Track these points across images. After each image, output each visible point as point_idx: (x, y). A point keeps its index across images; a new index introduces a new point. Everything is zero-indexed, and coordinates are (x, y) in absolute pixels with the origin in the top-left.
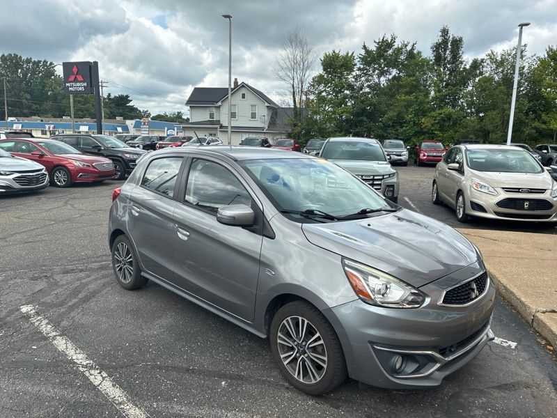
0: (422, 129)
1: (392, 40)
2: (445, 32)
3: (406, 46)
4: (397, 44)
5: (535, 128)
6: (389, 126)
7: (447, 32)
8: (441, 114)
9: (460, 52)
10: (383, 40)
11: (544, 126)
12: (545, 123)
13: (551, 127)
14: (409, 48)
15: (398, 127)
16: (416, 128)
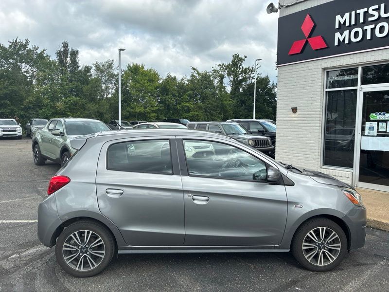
0: (57, 111)
1: (26, 43)
2: (66, 45)
3: (37, 49)
4: (30, 47)
5: (128, 112)
6: (30, 108)
7: (67, 45)
8: (70, 101)
9: (78, 60)
10: (16, 41)
11: (132, 110)
12: (132, 108)
13: (136, 111)
14: (39, 51)
15: (38, 109)
16: (52, 110)
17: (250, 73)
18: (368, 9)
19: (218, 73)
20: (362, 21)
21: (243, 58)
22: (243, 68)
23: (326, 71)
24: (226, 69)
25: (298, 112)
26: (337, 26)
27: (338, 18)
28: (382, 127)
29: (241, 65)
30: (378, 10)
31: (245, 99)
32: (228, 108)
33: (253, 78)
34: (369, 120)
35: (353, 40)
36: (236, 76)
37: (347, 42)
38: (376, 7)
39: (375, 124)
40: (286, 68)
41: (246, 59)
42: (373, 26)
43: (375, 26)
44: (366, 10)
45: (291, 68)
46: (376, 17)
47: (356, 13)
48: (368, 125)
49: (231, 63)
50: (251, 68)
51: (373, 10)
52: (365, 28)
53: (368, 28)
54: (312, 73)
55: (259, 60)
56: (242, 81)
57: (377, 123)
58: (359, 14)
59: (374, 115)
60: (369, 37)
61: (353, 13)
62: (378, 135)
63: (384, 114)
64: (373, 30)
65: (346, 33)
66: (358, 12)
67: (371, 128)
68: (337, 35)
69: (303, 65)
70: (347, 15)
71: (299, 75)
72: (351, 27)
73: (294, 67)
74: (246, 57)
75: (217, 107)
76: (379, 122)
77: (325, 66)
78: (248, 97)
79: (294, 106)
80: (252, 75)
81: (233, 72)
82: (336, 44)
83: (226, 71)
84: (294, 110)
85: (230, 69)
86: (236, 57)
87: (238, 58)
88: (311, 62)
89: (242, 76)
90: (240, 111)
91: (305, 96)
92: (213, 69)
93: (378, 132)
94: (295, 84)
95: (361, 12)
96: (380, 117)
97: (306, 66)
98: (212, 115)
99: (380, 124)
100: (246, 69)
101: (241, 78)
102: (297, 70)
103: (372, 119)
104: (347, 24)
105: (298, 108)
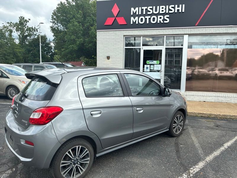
17: (33, 31)
18: (147, 8)
19: (8, 28)
20: (144, 13)
21: (28, 20)
22: (28, 27)
23: (125, 37)
24: (15, 26)
25: (110, 59)
26: (132, 14)
27: (132, 9)
28: (152, 67)
29: (26, 25)
30: (152, 9)
31: (31, 49)
32: (19, 55)
33: (35, 35)
34: (146, 64)
35: (140, 22)
36: (23, 32)
37: (137, 23)
38: (151, 7)
39: (149, 66)
40: (102, 33)
41: (29, 21)
42: (150, 17)
43: (151, 17)
44: (146, 8)
45: (105, 33)
46: (151, 13)
47: (141, 8)
48: (146, 66)
49: (18, 23)
50: (33, 28)
51: (150, 9)
52: (146, 17)
53: (148, 17)
54: (118, 37)
55: (42, 23)
56: (27, 36)
57: (149, 65)
58: (143, 9)
59: (148, 61)
60: (148, 22)
61: (140, 8)
62: (150, 71)
63: (153, 61)
64: (150, 19)
65: (137, 18)
66: (143, 8)
67: (147, 68)
68: (132, 18)
69: (112, 32)
70: (137, 9)
71: (110, 38)
72: (139, 16)
73: (107, 33)
74: (30, 20)
75: (10, 53)
76: (150, 65)
77: (125, 34)
78: (33, 48)
79: (108, 55)
80: (35, 33)
81: (20, 29)
82: (132, 23)
83: (15, 28)
84: (108, 58)
85: (18, 27)
86: (22, 18)
87: (23, 20)
88: (117, 31)
89: (27, 33)
90: (28, 57)
91: (114, 50)
92: (3, 25)
93: (150, 70)
94: (108, 43)
95: (144, 8)
96: (151, 63)
97: (114, 33)
98: (7, 59)
99: (151, 66)
100: (30, 28)
101: (27, 34)
102: (109, 34)
103: (147, 63)
104: (137, 13)
105: (110, 56)
